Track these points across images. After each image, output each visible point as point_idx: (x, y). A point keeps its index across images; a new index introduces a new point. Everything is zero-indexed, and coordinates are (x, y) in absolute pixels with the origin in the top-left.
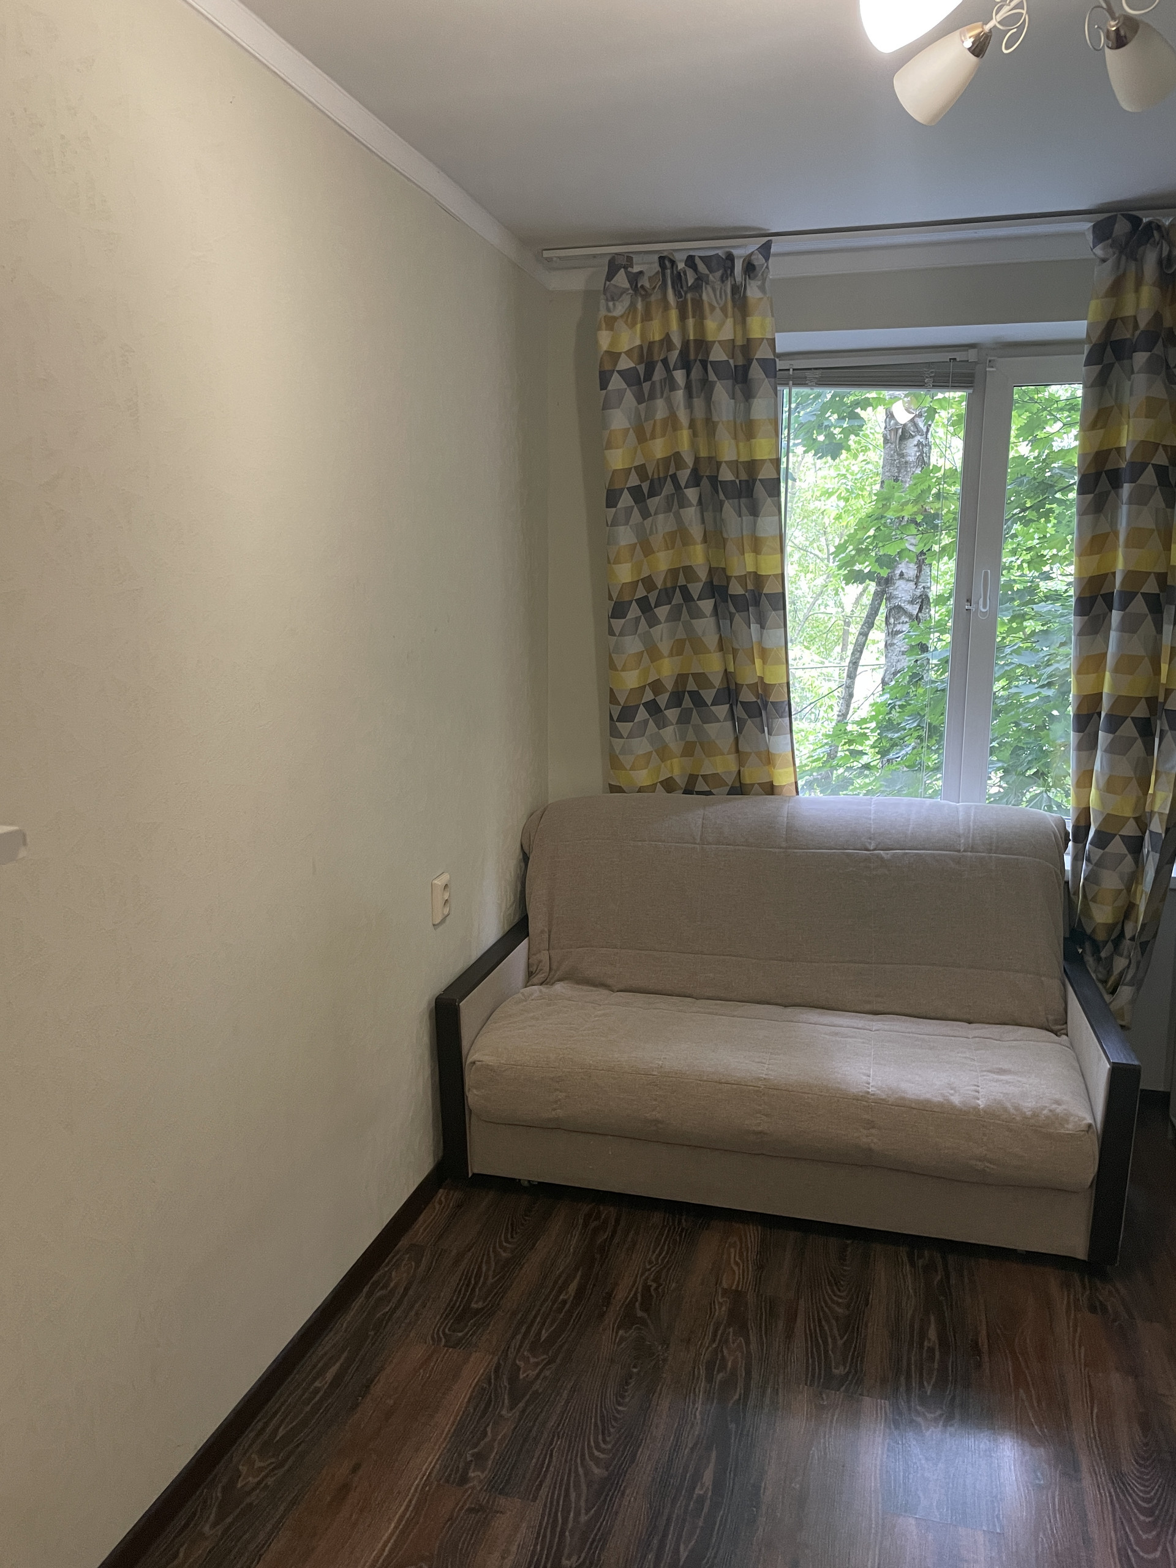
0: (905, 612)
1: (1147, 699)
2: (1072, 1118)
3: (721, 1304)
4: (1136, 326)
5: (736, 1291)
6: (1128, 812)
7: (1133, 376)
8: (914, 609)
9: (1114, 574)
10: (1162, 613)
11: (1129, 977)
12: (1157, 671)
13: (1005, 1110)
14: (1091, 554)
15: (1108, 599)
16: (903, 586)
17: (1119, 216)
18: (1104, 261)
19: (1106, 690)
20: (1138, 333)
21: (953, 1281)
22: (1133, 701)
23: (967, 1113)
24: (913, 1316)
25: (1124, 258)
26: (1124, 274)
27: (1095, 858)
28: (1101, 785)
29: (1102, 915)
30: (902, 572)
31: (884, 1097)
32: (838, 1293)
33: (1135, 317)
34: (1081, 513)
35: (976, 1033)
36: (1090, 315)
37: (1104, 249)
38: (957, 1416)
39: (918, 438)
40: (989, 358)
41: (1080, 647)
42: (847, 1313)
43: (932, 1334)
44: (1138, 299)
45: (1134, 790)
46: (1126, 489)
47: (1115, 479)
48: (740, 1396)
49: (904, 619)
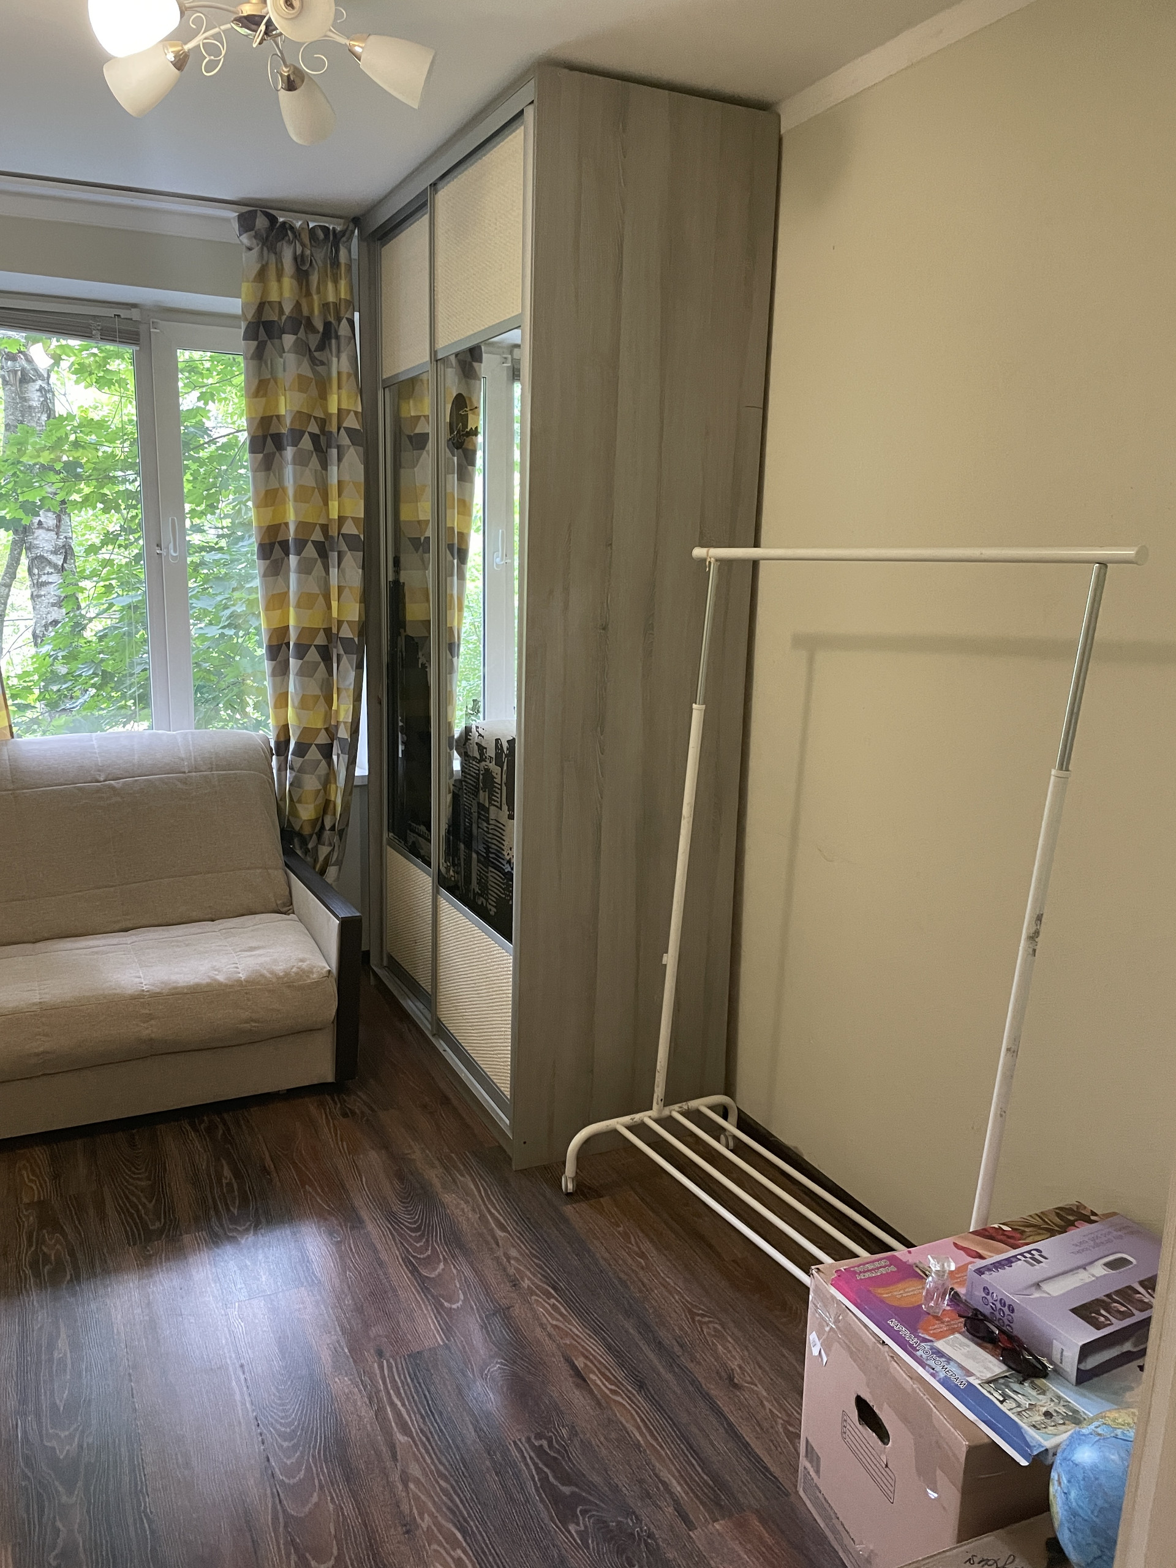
0: (49, 563)
1: (324, 629)
2: (315, 970)
3: (28, 1217)
4: (281, 311)
5: (40, 1202)
6: (319, 724)
7: (284, 355)
8: (58, 560)
9: (286, 524)
10: (327, 558)
11: (334, 859)
12: (329, 607)
13: (262, 976)
14: (266, 506)
15: (284, 546)
16: (43, 535)
17: (259, 213)
18: (250, 249)
19: (292, 622)
20: (284, 318)
21: (233, 1131)
22: (313, 632)
23: (232, 986)
24: (208, 1166)
25: (265, 249)
26: (267, 263)
27: (297, 766)
28: (296, 704)
29: (307, 812)
30: (40, 521)
31: (158, 990)
32: (137, 1171)
33: (280, 303)
34: (255, 471)
35: (220, 927)
36: (243, 296)
37: (249, 238)
38: (263, 1220)
39: (40, 382)
40: (151, 320)
41: (266, 586)
42: (150, 1182)
43: (227, 1172)
44: (281, 288)
45: (322, 706)
46: (289, 452)
47: (278, 442)
48: (71, 1275)
49: (48, 569)
